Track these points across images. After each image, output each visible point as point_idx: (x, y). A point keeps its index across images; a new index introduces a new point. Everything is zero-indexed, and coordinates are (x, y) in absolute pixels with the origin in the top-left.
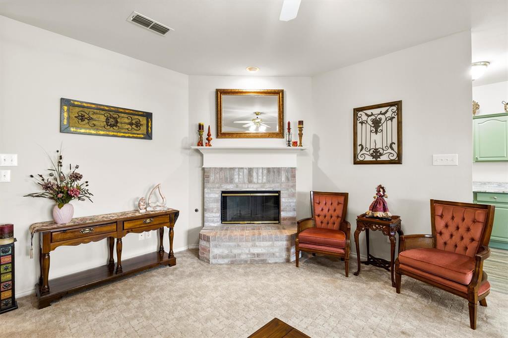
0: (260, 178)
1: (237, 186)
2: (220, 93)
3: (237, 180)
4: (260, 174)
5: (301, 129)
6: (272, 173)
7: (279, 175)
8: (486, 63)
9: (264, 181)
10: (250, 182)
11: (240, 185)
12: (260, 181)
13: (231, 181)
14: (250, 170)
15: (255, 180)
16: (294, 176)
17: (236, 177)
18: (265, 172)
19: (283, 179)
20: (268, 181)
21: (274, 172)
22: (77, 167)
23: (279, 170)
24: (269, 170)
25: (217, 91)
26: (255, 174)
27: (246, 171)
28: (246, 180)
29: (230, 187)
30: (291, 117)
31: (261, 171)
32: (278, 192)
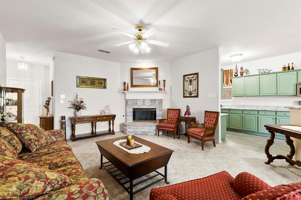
0: (148, 103)
1: (139, 107)
2: (132, 69)
3: (139, 104)
4: (148, 102)
5: (164, 84)
6: (152, 101)
7: (155, 102)
8: (241, 55)
9: (150, 104)
10: (144, 105)
11: (140, 106)
12: (148, 105)
13: (137, 104)
14: (144, 100)
15: (146, 104)
16: (162, 103)
17: (138, 103)
18: (150, 101)
19: (157, 104)
20: (151, 105)
21: (153, 101)
22: (82, 99)
23: (155, 100)
24: (151, 100)
25: (131, 68)
26: (146, 102)
27: (142, 101)
28: (142, 104)
29: (136, 107)
30: (161, 79)
31: (148, 100)
32: (155, 109)
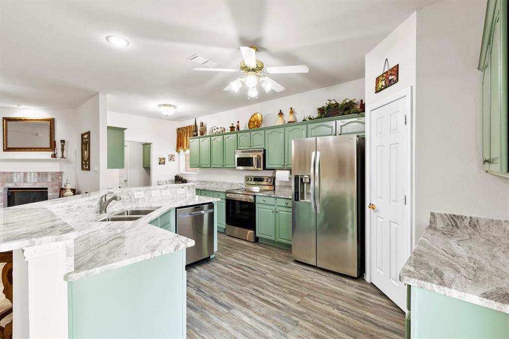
0: (33, 179)
1: (16, 185)
2: (7, 120)
3: (15, 181)
4: (33, 176)
5: (63, 146)
6: (41, 176)
7: (46, 177)
9: (36, 181)
10: (25, 181)
11: (18, 184)
12: (32, 181)
13: (12, 181)
14: (25, 174)
15: (29, 181)
16: (61, 177)
17: (15, 178)
18: (36, 175)
19: (50, 180)
20: (39, 181)
21: (43, 175)
23: (46, 174)
24: (39, 173)
25: (4, 118)
26: (28, 176)
27: (22, 174)
28: (22, 181)
29: (11, 186)
31: (33, 174)
32: (47, 189)
